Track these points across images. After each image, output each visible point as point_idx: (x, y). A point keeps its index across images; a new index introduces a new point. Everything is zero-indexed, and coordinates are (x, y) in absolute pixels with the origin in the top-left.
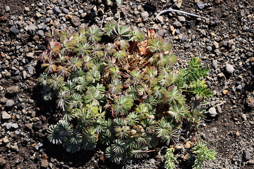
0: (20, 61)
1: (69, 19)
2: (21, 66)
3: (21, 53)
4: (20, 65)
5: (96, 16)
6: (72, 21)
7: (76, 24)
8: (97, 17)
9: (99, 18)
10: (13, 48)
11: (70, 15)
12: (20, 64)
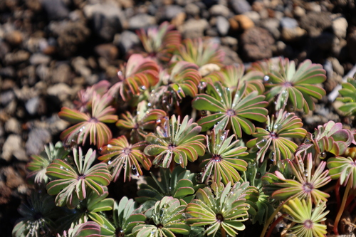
0: (21, 103)
1: (237, 31)
2: (18, 119)
3: (38, 79)
4: (14, 115)
5: (334, 55)
6: (246, 37)
7: (253, 51)
8: (336, 63)
9: (340, 68)
10: (22, 56)
11: (248, 19)
12: (16, 111)
